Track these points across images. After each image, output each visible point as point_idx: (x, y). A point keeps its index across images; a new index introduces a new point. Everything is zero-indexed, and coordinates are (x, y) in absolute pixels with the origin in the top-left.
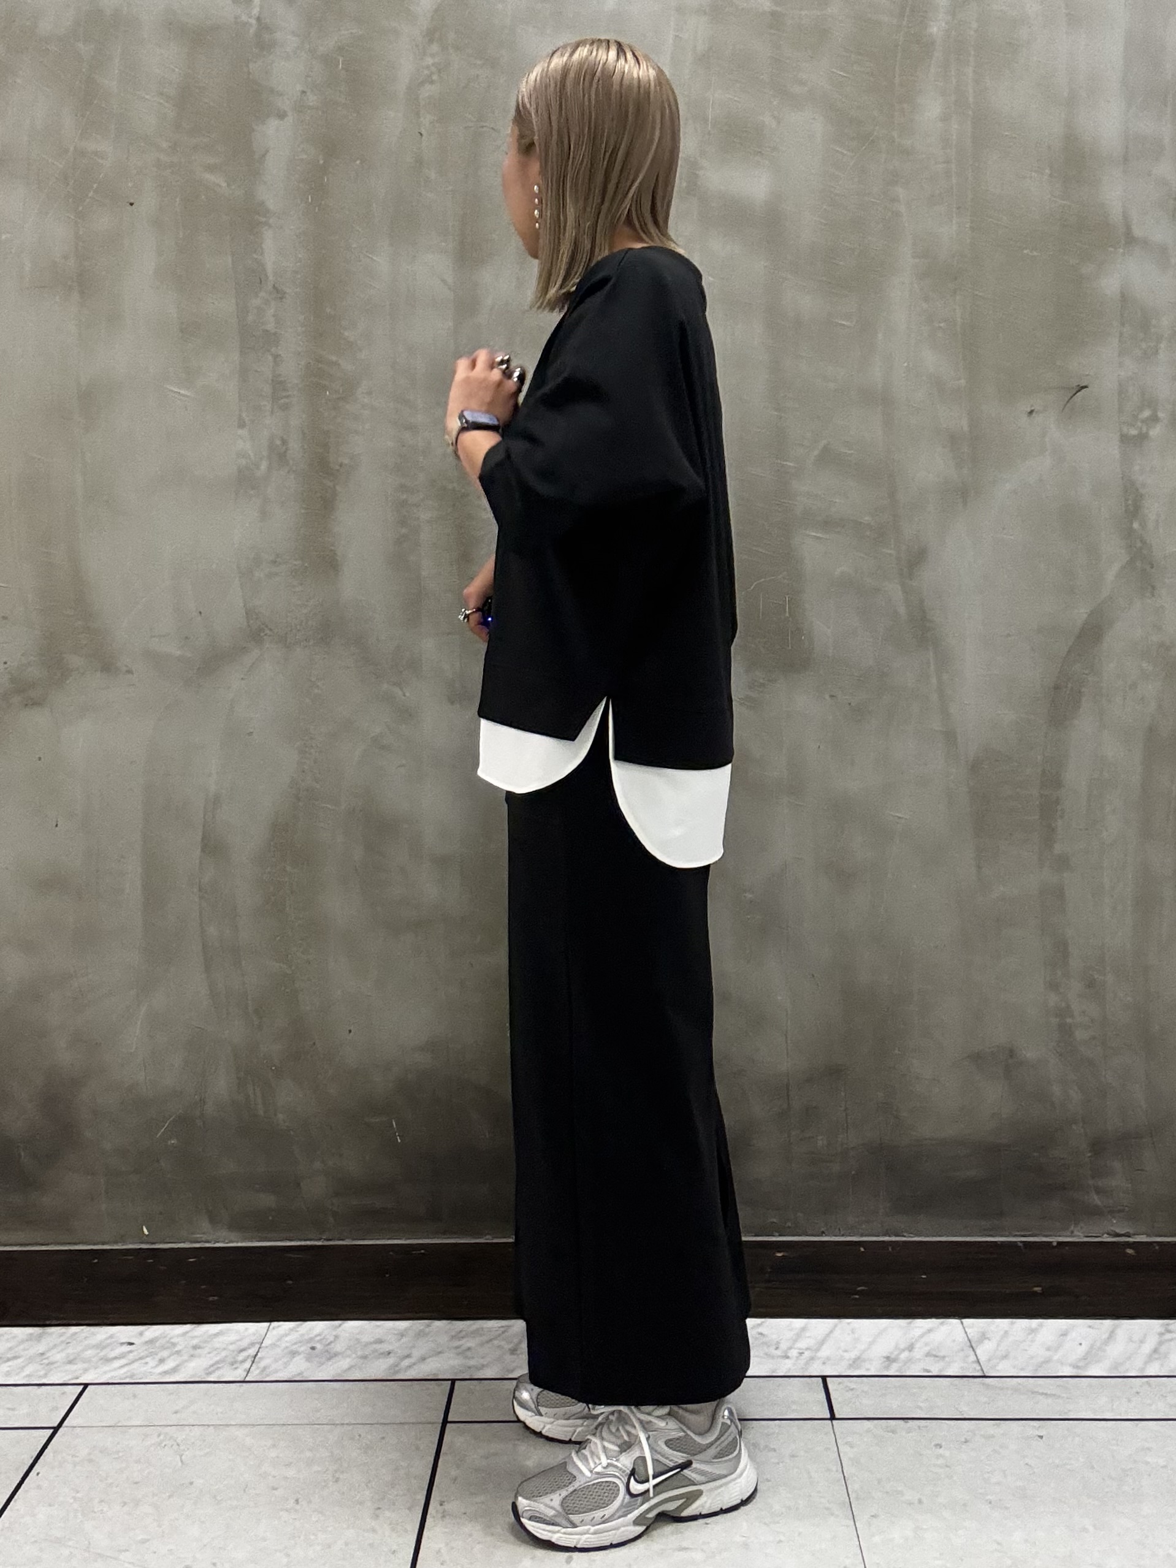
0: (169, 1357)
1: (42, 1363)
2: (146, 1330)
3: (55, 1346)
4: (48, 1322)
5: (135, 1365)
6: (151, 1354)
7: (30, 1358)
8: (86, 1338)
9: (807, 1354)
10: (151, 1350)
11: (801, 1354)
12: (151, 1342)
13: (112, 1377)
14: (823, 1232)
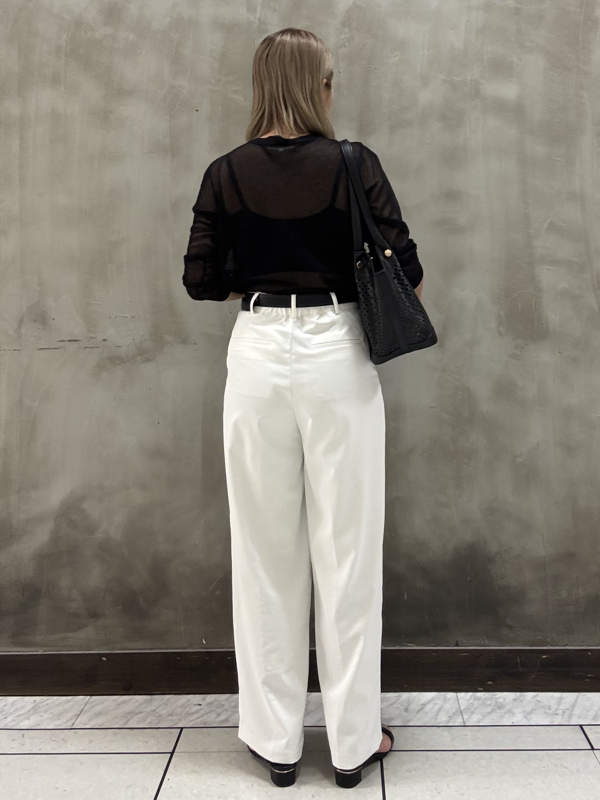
0: (222, 712)
1: (156, 715)
2: (206, 696)
3: (160, 706)
4: (153, 693)
5: (205, 717)
6: (212, 711)
7: (148, 713)
8: (175, 701)
9: (568, 712)
10: (211, 709)
11: (564, 712)
12: (210, 704)
13: (195, 724)
14: (567, 644)
